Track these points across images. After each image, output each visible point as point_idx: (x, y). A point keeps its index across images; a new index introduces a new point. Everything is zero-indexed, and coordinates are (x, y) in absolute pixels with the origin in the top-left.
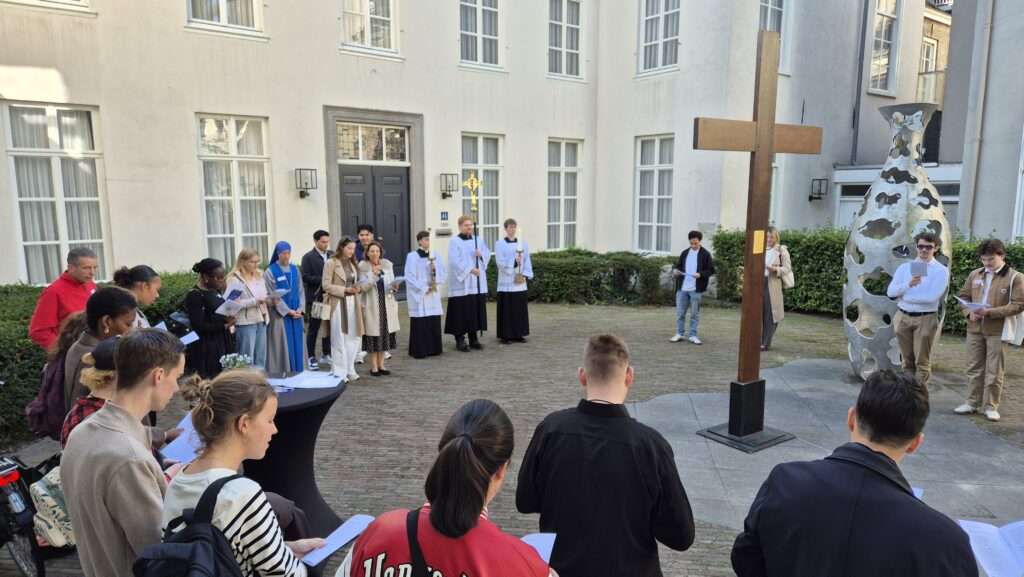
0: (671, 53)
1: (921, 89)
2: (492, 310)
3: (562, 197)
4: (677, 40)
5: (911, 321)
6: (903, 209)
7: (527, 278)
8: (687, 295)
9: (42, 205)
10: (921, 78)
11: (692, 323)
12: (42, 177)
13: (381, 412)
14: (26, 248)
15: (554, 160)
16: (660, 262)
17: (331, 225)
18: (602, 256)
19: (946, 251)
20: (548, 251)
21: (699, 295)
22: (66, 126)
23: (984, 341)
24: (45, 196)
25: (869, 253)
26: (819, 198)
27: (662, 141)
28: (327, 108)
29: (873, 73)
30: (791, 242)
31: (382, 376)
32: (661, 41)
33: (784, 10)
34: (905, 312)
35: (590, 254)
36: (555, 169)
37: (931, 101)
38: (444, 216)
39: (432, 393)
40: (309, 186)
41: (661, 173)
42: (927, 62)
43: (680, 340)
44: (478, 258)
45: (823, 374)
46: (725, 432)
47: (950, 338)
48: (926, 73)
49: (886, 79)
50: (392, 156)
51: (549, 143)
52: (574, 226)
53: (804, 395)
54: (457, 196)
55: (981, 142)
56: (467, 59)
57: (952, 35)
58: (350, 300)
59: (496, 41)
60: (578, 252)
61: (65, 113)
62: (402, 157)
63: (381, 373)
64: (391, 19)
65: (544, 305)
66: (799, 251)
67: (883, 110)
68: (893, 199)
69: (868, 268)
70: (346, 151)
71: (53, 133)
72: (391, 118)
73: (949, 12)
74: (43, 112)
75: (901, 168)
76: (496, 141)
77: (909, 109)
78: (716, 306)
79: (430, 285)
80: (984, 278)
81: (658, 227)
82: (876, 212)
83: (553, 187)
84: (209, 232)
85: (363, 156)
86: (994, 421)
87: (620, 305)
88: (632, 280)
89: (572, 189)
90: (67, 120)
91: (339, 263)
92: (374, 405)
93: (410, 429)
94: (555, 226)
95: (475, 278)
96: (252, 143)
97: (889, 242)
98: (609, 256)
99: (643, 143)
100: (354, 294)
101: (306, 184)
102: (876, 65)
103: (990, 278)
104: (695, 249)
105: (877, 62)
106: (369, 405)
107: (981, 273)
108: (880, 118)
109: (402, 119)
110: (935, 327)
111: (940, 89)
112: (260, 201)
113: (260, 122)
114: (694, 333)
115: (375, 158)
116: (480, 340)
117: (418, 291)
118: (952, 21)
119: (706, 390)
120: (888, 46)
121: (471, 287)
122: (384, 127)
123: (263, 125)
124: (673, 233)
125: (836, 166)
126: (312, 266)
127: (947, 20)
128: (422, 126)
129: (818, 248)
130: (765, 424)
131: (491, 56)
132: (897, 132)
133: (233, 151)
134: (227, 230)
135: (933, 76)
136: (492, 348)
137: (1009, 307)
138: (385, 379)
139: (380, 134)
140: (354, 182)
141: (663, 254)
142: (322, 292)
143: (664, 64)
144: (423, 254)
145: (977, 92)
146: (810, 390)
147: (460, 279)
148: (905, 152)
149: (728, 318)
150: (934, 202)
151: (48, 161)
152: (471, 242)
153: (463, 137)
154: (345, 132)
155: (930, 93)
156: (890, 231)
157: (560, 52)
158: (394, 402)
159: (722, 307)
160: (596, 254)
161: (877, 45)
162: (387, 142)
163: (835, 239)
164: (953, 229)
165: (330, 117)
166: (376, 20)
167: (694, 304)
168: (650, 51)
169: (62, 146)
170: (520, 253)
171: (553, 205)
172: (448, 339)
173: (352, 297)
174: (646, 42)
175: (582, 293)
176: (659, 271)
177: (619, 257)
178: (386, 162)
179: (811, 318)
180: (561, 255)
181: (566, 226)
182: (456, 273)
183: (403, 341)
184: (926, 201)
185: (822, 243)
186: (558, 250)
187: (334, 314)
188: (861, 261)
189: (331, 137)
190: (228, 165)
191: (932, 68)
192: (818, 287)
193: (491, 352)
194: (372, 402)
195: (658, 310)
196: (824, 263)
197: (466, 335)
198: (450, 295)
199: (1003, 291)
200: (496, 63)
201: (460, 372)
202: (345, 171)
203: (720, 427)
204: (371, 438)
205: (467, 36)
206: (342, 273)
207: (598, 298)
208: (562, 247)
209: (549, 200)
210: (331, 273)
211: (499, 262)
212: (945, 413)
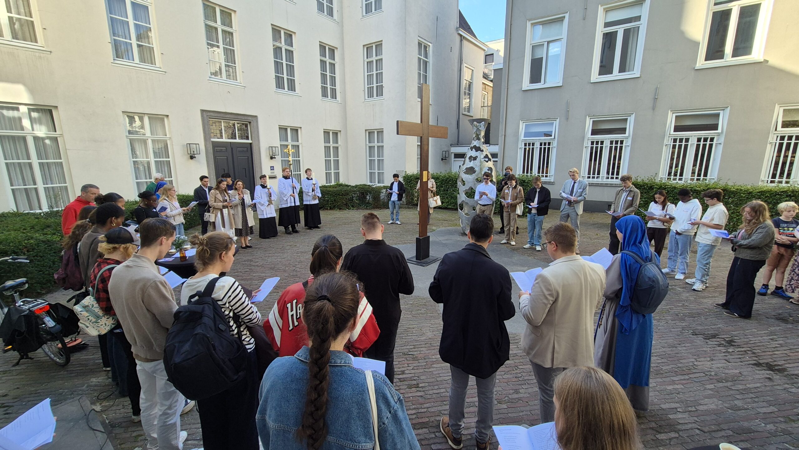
0: (380, 91)
1: (482, 113)
2: (302, 214)
3: (332, 159)
4: (382, 85)
5: (483, 208)
6: (479, 162)
7: (318, 197)
8: (394, 202)
9: (22, 165)
10: (482, 108)
11: (396, 215)
12: (21, 149)
13: (251, 265)
14: (13, 190)
15: (327, 140)
16: (380, 188)
17: (209, 173)
18: (353, 187)
19: (494, 180)
20: (327, 185)
21: (399, 202)
22: (35, 118)
23: (510, 214)
24: (23, 159)
25: (467, 181)
26: (446, 159)
27: (378, 132)
28: (203, 111)
29: (464, 106)
30: (436, 178)
31: (248, 248)
32: (375, 85)
33: (428, 75)
34: (481, 205)
35: (347, 186)
36: (327, 145)
37: (486, 118)
38: (272, 168)
39: (276, 255)
40: (195, 153)
41: (378, 147)
42: (484, 102)
43: (392, 223)
44: (294, 188)
45: (451, 233)
46: (415, 259)
47: (496, 216)
48: (484, 106)
49: (469, 108)
50: (241, 137)
51: (324, 132)
52: (338, 173)
53: (444, 242)
54: (279, 158)
55: (505, 136)
56: (279, 88)
57: (493, 91)
58: (225, 211)
59: (294, 80)
60: (341, 185)
61: (34, 110)
62: (247, 138)
63: (247, 247)
64: (236, 65)
65: (326, 211)
66: (439, 182)
67: (469, 120)
68: (475, 158)
69: (467, 187)
70: (215, 134)
71: (26, 123)
72: (239, 117)
73: (492, 81)
74: (17, 109)
75: (477, 146)
76: (297, 130)
77: (480, 121)
78: (405, 208)
79: (269, 201)
80: (509, 190)
81: (378, 173)
82: (469, 164)
83: (327, 153)
84: (137, 179)
85: (225, 137)
86: (513, 245)
87: (363, 209)
88: (368, 197)
89: (336, 154)
90: (34, 115)
91: (218, 192)
92: (246, 262)
93: (267, 272)
94: (329, 173)
95: (292, 198)
96: (160, 130)
97: (474, 176)
98: (356, 186)
99: (369, 133)
100: (227, 207)
101: (194, 151)
102: (465, 102)
103: (511, 189)
104: (396, 182)
105: (465, 101)
106: (243, 263)
107: (507, 187)
108: (469, 124)
109: (246, 118)
110: (492, 210)
111: (489, 114)
112: (166, 161)
113: (164, 119)
114: (398, 219)
115: (232, 138)
116: (297, 228)
117: (263, 205)
118: (493, 85)
119: (405, 243)
120: (469, 94)
121: (291, 203)
122: (236, 122)
123: (166, 119)
124: (385, 176)
125: (451, 145)
126: (200, 194)
127: (491, 84)
128: (257, 122)
129: (446, 180)
130: (430, 255)
131: (292, 87)
132: (475, 130)
133: (148, 134)
134: (148, 177)
135: (486, 108)
136: (304, 232)
137: (518, 201)
138: (249, 250)
139: (234, 125)
140: (221, 151)
141: (382, 185)
142: (210, 207)
143: (377, 96)
144: (264, 187)
145: (503, 114)
146: (447, 240)
147: (285, 199)
148: (479, 139)
149: (411, 213)
150: (490, 160)
151: (24, 139)
152: (290, 180)
153: (279, 128)
154: (214, 124)
155: (485, 114)
156: (474, 172)
157: (327, 87)
158: (257, 260)
159: (408, 208)
160: (350, 186)
161: (465, 93)
162: (238, 130)
163: (453, 177)
164: (497, 171)
165: (205, 116)
166: (228, 65)
167: (397, 206)
168: (370, 90)
169: (33, 130)
170: (314, 184)
171: (328, 162)
172: (281, 229)
173: (226, 209)
174: (368, 85)
175: (345, 204)
176: (380, 192)
177: (361, 187)
178: (238, 140)
179: (444, 211)
180: (333, 187)
181: (334, 173)
182: (283, 196)
183: (257, 230)
184: (487, 160)
185: (448, 178)
186: (331, 184)
187: (217, 218)
188: (464, 185)
189: (206, 127)
190: (145, 142)
191: (486, 105)
192: (447, 197)
193: (304, 234)
194: (245, 261)
195: (381, 211)
196: (449, 187)
197: (290, 226)
198: (280, 207)
199: (516, 194)
200: (295, 91)
201: (288, 244)
202: (215, 145)
203: (412, 258)
204: (248, 278)
205: (278, 76)
206: (220, 197)
207: (353, 206)
208: (333, 183)
209: (326, 160)
210: (214, 197)
211: (304, 190)
212: (495, 244)
